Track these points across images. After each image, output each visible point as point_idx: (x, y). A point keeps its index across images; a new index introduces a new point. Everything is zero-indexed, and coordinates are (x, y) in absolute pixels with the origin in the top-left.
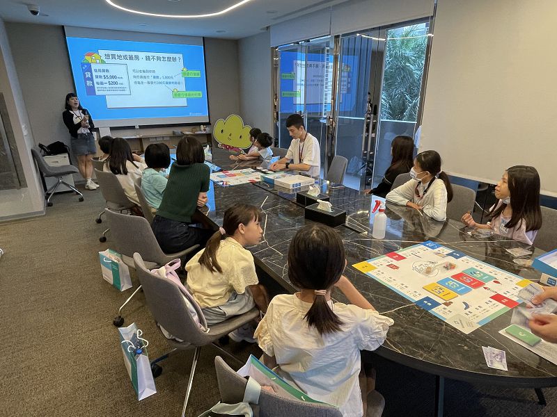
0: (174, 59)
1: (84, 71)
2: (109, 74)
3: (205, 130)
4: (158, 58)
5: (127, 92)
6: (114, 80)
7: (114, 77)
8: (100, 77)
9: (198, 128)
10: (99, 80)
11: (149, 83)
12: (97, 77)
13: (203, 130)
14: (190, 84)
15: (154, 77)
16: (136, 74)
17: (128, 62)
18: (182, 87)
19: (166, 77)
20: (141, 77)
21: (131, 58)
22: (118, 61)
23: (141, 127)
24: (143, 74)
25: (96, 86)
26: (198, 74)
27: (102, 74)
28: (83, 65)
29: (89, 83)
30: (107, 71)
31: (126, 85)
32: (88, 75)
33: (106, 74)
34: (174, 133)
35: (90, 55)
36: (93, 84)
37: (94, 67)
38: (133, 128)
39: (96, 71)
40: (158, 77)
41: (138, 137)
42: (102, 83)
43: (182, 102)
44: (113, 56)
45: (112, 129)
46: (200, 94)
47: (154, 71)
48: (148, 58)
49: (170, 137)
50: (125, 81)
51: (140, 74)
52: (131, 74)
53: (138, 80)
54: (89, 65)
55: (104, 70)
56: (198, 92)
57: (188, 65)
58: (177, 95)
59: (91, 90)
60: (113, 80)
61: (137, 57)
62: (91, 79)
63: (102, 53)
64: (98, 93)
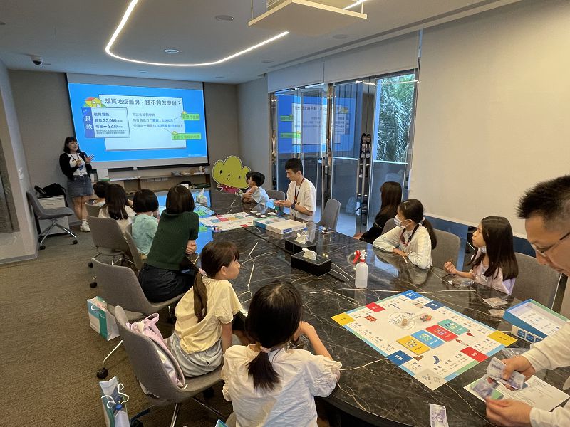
0: (174, 103)
1: (84, 115)
2: (109, 118)
3: (203, 171)
4: (158, 102)
5: (126, 134)
6: (115, 123)
7: (114, 120)
8: (100, 120)
9: (196, 168)
10: (99, 123)
11: (148, 126)
12: (97, 120)
13: (201, 171)
14: (189, 126)
15: (154, 120)
16: (136, 117)
17: (128, 106)
18: (182, 130)
19: (166, 120)
20: (141, 120)
21: (131, 102)
22: (119, 105)
23: (139, 168)
24: (143, 118)
25: (95, 129)
26: (197, 117)
27: (102, 118)
28: (83, 109)
29: (89, 126)
30: (107, 114)
31: (126, 127)
32: (88, 118)
33: (105, 117)
34: (172, 174)
35: (91, 100)
36: (93, 127)
37: (94, 111)
38: (131, 169)
39: (96, 114)
40: (157, 120)
41: (136, 178)
42: (101, 126)
43: (182, 144)
44: (114, 101)
45: (110, 170)
46: (198, 136)
47: (154, 115)
48: (148, 102)
49: (169, 178)
50: (124, 124)
51: (139, 117)
52: (131, 117)
53: (137, 123)
54: (89, 109)
55: (104, 115)
56: (197, 134)
57: (187, 108)
58: (176, 137)
59: (90, 133)
60: (112, 123)
61: (137, 102)
62: (91, 123)
63: (103, 97)
64: (97, 136)
